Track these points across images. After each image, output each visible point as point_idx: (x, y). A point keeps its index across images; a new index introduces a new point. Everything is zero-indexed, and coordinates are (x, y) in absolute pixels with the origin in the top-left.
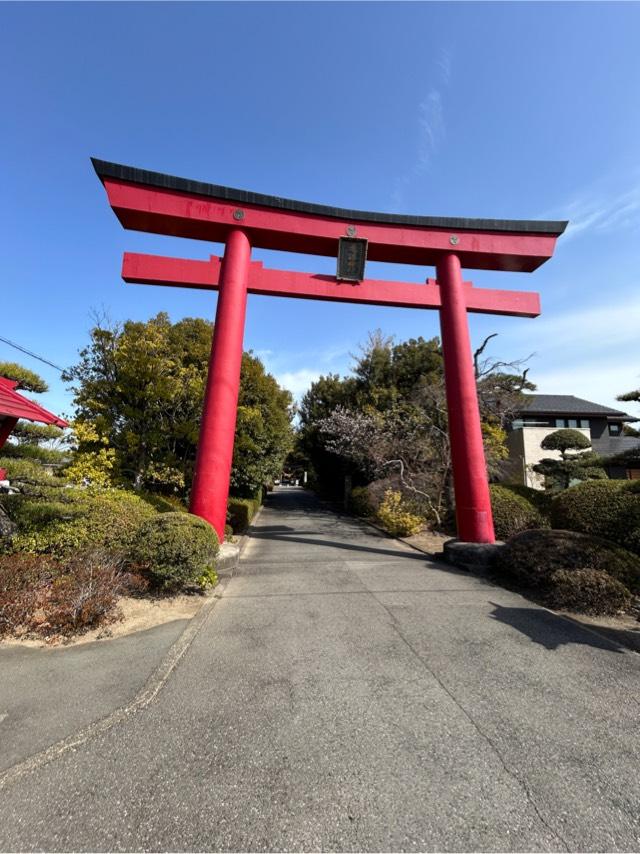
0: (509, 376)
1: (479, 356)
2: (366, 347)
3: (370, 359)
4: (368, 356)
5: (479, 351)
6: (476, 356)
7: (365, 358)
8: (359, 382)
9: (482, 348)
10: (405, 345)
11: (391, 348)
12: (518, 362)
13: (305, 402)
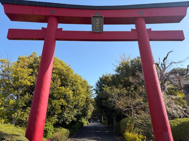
0: (182, 69)
1: (165, 61)
2: (119, 61)
3: (121, 66)
4: (120, 65)
5: (165, 59)
6: (164, 61)
7: (119, 65)
8: (117, 75)
9: (166, 57)
10: (135, 59)
11: (130, 61)
12: (181, 62)
13: (97, 85)
